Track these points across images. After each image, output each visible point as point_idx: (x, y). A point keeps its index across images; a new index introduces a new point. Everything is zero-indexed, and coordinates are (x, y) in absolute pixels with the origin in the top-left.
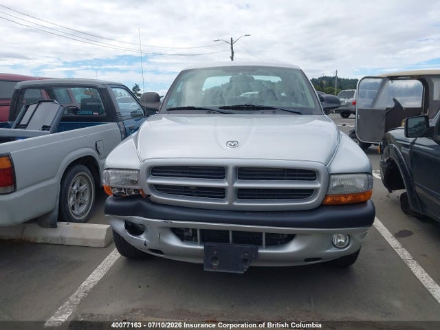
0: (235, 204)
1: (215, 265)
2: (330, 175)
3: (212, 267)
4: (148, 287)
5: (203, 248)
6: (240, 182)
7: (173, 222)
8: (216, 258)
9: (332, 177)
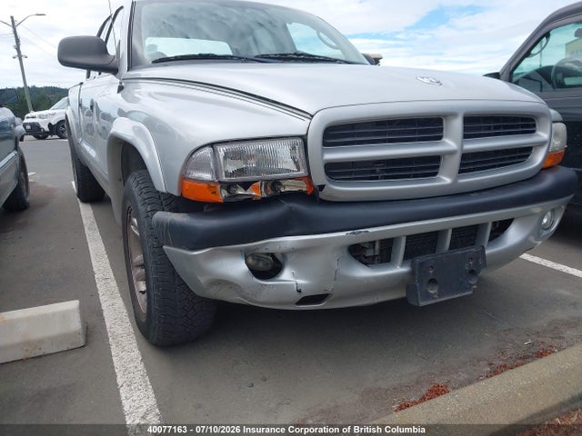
1: (432, 292)
3: (428, 296)
5: (407, 269)
7: (370, 230)
8: (433, 281)
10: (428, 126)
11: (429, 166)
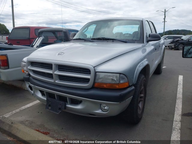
0: (56, 82)
2: (96, 72)
4: (41, 113)
5: (46, 99)
6: (59, 72)
8: (50, 105)
9: (97, 73)
10: (48, 66)
11: (50, 76)
